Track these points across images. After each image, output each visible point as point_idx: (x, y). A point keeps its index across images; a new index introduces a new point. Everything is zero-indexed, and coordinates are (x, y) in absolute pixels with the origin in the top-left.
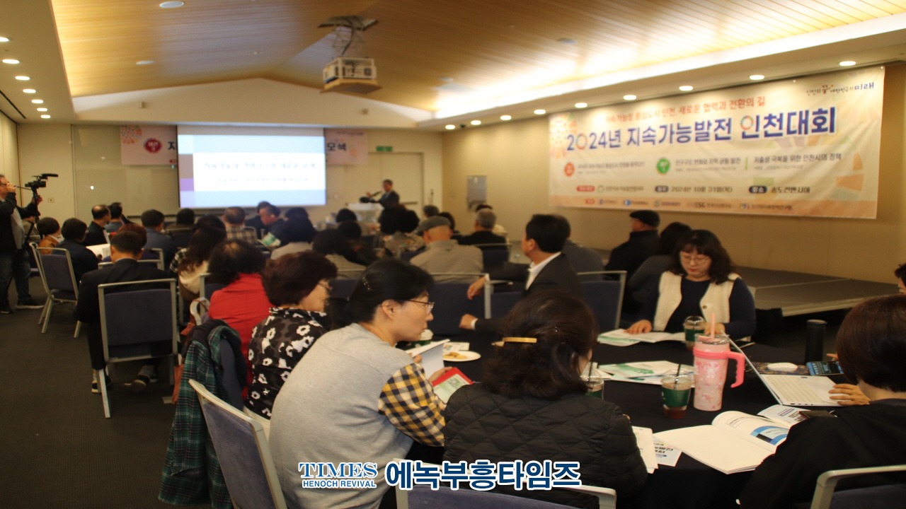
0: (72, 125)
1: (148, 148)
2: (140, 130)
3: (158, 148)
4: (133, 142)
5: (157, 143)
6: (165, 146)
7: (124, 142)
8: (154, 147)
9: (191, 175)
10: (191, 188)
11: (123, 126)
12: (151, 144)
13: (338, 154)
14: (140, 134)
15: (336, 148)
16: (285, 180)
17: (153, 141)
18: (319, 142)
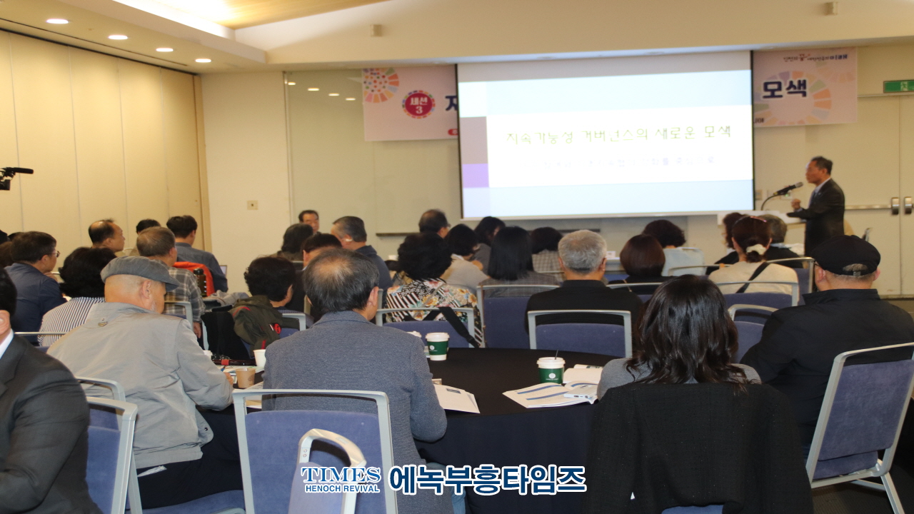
0: (284, 72)
1: (411, 109)
2: (395, 77)
3: (428, 107)
4: (384, 99)
5: (426, 100)
6: (441, 104)
7: (369, 99)
8: (418, 106)
9: (483, 158)
10: (483, 182)
11: (366, 70)
12: (415, 101)
13: (788, 104)
14: (397, 84)
15: (784, 92)
16: (666, 161)
17: (419, 95)
18: (739, 81)
